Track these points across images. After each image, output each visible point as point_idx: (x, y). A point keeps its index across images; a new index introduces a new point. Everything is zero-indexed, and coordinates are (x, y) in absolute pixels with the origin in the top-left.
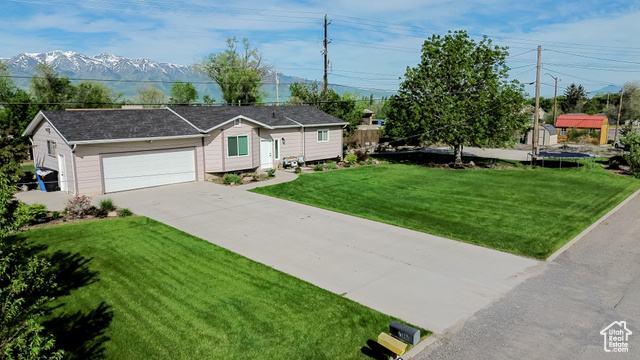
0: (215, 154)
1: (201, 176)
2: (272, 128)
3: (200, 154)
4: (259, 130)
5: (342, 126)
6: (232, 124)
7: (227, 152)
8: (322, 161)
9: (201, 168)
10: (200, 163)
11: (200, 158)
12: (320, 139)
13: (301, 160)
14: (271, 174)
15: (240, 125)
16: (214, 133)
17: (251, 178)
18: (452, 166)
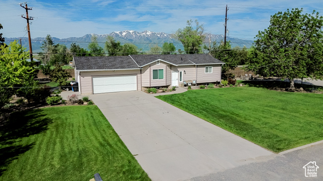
0: (146, 78)
1: (140, 88)
2: (177, 65)
3: (139, 78)
4: (171, 66)
5: (221, 65)
6: (155, 63)
7: (152, 77)
8: (204, 84)
9: (139, 85)
10: (139, 82)
11: (139, 80)
12: (207, 71)
13: (194, 82)
14: (174, 89)
15: (159, 64)
16: (146, 68)
17: (162, 91)
18: (287, 90)
